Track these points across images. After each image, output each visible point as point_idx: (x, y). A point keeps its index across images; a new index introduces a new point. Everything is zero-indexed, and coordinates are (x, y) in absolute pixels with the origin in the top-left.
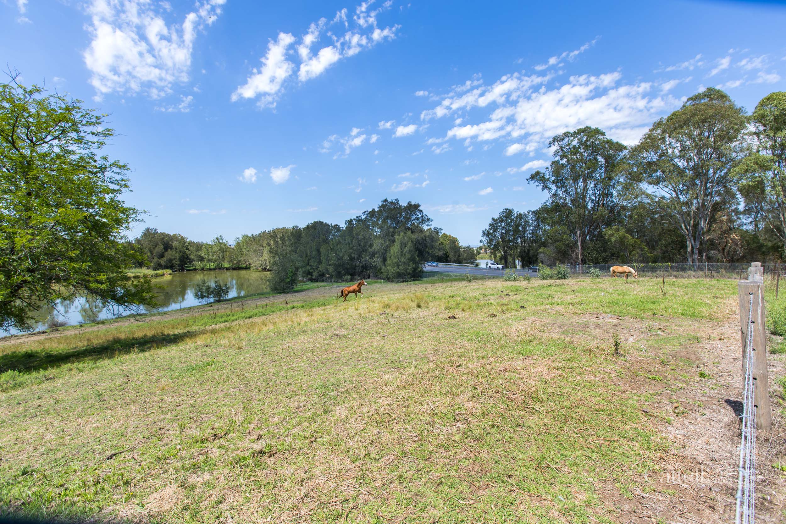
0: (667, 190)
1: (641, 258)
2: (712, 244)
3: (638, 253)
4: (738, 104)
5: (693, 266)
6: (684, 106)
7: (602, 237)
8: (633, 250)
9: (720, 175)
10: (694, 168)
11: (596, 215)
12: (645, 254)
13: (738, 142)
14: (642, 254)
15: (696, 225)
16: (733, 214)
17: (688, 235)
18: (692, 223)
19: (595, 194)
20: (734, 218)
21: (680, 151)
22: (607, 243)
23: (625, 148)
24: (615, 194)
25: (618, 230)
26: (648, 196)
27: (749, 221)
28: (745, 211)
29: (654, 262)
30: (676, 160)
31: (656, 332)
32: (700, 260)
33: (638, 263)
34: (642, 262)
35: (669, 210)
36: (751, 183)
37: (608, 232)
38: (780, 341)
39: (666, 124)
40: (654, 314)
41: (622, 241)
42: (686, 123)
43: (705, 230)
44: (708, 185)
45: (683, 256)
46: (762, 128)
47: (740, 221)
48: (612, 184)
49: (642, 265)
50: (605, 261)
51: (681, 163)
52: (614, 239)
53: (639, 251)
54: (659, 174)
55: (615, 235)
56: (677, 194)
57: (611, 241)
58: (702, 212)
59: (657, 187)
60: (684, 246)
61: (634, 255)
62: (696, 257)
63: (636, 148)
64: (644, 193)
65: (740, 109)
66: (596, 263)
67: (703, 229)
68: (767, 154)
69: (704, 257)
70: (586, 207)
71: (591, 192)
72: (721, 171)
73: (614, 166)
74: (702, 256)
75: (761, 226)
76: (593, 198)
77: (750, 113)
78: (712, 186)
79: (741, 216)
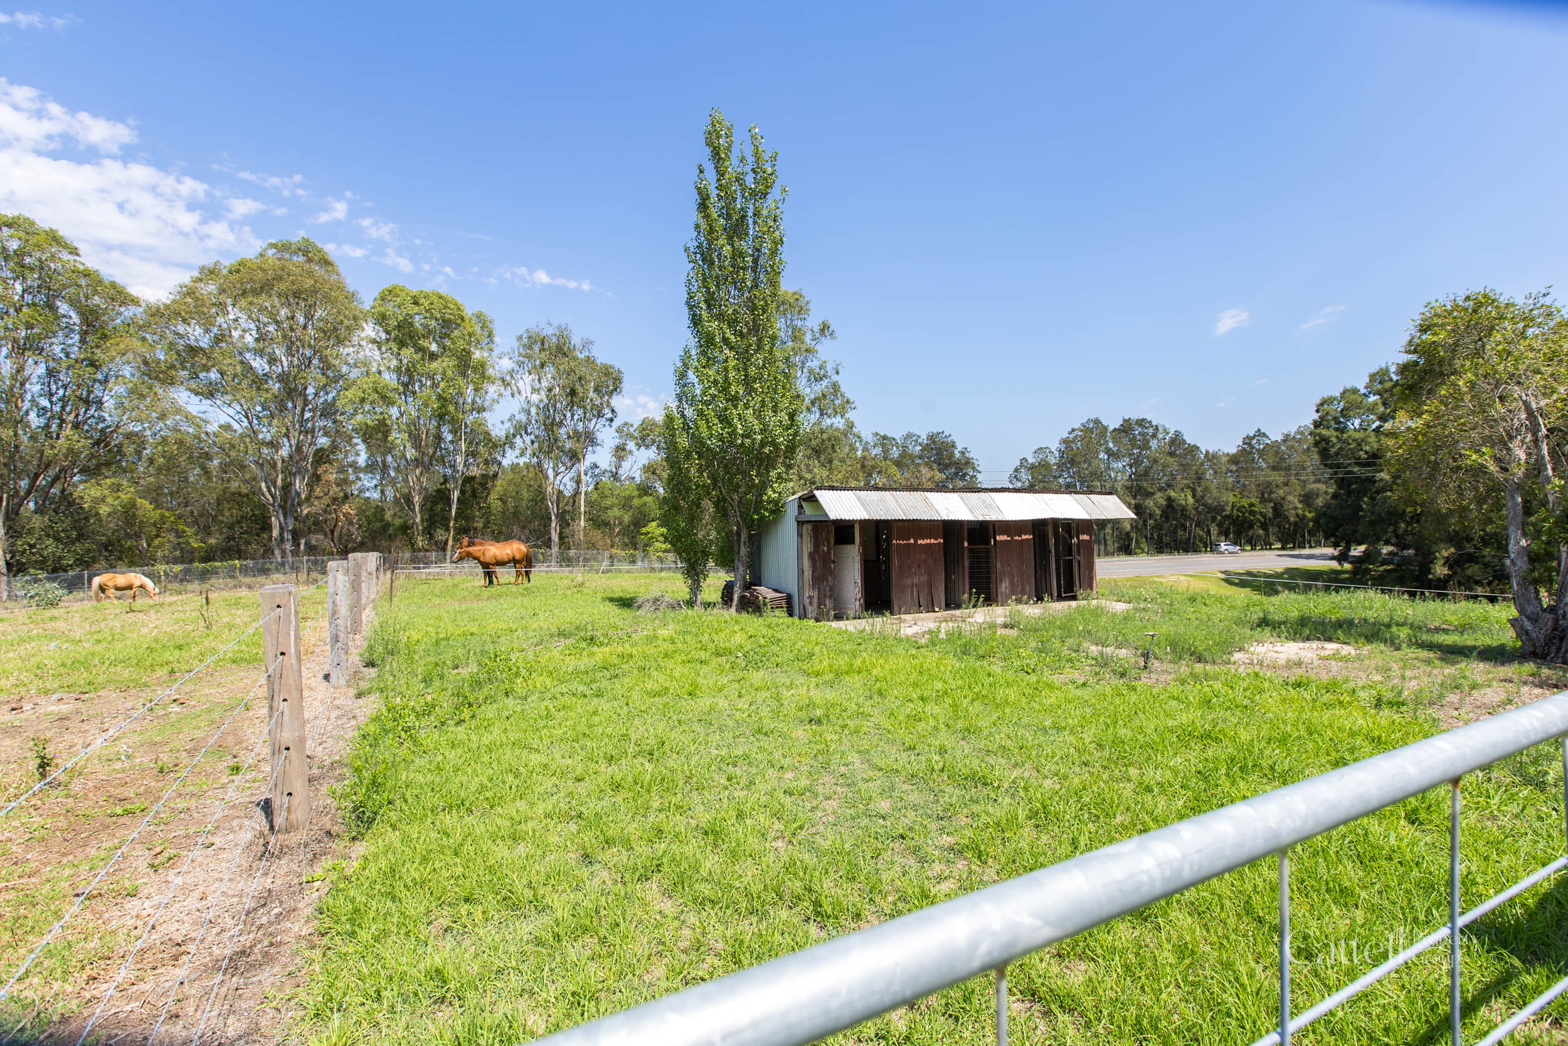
0: (231, 411)
1: (178, 553)
2: (316, 524)
3: (169, 541)
4: (352, 284)
5: (283, 564)
6: (261, 255)
7: (71, 504)
8: (157, 536)
9: (326, 400)
10: (283, 378)
11: (52, 447)
12: (188, 543)
13: (351, 350)
14: (179, 544)
15: (287, 487)
16: (350, 470)
17: (273, 505)
18: (279, 482)
19: (51, 395)
20: (352, 477)
21: (257, 340)
22: (87, 519)
23: (135, 302)
24: (109, 403)
25: (117, 488)
26: (189, 418)
27: (372, 485)
28: (368, 466)
29: (206, 559)
30: (248, 355)
31: (164, 709)
32: (295, 553)
33: (167, 563)
34: (176, 561)
35: (233, 454)
36: (369, 422)
37: (87, 491)
38: (373, 675)
39: (226, 277)
40: (172, 672)
41: (129, 513)
42: (265, 287)
43: (303, 496)
44: (307, 415)
45: (265, 545)
46: (384, 336)
47: (360, 484)
48: (99, 376)
49: (178, 568)
50: (86, 563)
51: (259, 364)
52: (108, 509)
53: (172, 537)
54: (214, 375)
55: (110, 500)
56: (250, 423)
57: (97, 514)
58: (297, 463)
59: (209, 402)
60: (267, 527)
61: (158, 547)
62: (288, 546)
63: (158, 309)
64: (178, 411)
65: (353, 294)
66: (55, 569)
67: (299, 494)
68: (390, 379)
69: (302, 547)
70: (21, 421)
71: (37, 388)
72: (327, 394)
73: (104, 337)
74: (299, 545)
75: (390, 493)
76: (45, 402)
77: (367, 307)
78: (313, 417)
79: (361, 475)
